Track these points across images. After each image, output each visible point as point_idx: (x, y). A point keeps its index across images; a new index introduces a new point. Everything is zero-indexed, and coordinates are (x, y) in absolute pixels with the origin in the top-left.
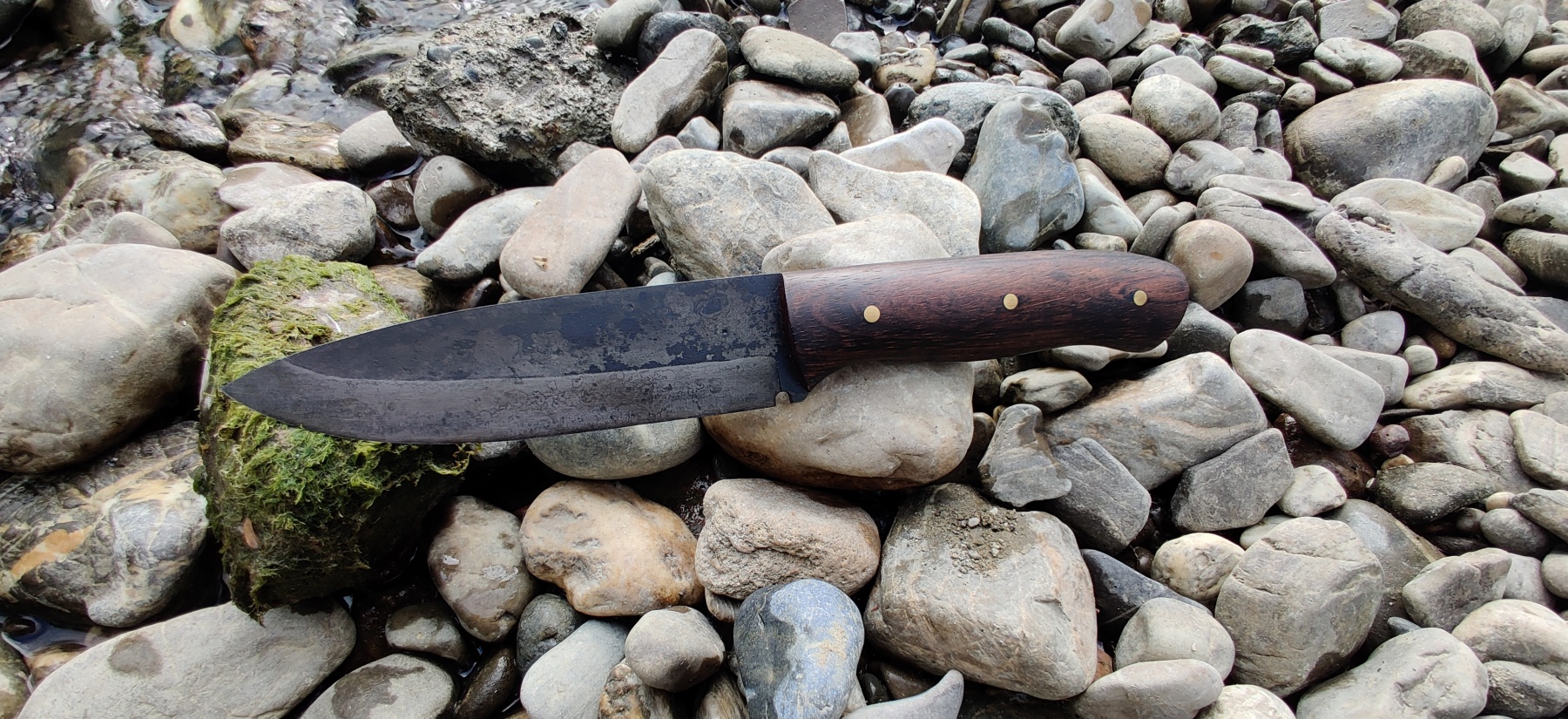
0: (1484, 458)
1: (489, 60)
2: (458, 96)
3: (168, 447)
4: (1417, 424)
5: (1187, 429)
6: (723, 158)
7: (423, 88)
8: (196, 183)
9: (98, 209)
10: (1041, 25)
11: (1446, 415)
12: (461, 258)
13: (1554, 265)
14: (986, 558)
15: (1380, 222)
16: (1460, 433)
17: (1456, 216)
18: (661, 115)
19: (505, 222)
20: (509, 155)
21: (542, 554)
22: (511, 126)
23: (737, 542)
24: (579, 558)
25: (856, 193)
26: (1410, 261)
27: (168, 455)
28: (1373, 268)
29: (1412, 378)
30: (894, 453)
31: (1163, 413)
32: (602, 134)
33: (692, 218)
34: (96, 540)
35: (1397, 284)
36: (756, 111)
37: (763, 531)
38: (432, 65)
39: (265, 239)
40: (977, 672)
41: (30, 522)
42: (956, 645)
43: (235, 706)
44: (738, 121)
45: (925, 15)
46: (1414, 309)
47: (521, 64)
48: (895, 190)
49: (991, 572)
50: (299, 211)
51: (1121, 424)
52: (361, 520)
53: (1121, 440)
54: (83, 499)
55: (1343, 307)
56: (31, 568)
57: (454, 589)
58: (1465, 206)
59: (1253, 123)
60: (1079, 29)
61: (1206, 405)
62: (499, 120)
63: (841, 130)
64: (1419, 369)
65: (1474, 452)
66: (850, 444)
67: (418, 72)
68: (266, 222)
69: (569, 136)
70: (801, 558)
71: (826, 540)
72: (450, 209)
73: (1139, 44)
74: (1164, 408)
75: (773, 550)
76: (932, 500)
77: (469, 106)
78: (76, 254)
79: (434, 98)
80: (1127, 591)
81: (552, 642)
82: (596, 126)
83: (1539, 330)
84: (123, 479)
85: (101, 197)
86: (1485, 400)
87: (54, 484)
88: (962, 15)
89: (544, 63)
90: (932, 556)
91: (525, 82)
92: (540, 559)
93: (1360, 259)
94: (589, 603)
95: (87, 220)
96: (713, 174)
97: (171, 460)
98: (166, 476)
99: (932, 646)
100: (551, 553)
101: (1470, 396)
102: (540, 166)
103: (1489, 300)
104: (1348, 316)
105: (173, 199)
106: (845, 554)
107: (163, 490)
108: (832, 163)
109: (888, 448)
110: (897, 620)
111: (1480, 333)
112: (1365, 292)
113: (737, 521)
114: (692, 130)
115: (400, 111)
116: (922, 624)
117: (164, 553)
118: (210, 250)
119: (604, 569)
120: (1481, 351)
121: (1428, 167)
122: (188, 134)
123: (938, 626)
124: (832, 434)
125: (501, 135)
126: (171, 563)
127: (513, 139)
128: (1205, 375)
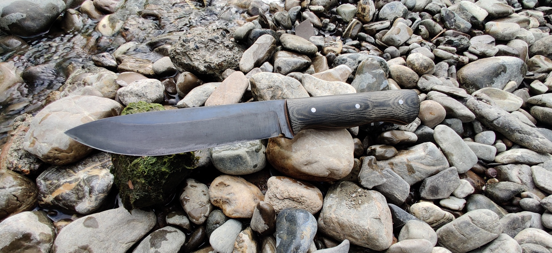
0: (521, 180)
1: (201, 43)
2: (192, 54)
3: (100, 159)
4: (500, 169)
5: (423, 167)
6: (276, 75)
7: (181, 51)
8: (109, 78)
9: (79, 85)
10: (377, 35)
11: (509, 166)
12: (191, 104)
13: (545, 117)
14: (357, 204)
15: (487, 102)
16: (513, 172)
17: (513, 100)
18: (255, 61)
19: (205, 93)
20: (207, 72)
21: (215, 197)
22: (208, 63)
23: (278, 196)
24: (228, 199)
25: (317, 87)
26: (496, 114)
27: (100, 161)
28: (484, 116)
29: (498, 153)
30: (329, 169)
31: (415, 161)
32: (236, 66)
33: (266, 93)
34: (79, 186)
35: (492, 122)
36: (285, 61)
37: (287, 193)
38: (185, 44)
39: (131, 96)
40: (354, 240)
41: (58, 180)
42: (347, 231)
43: (120, 240)
44: (279, 64)
45: (339, 31)
46: (498, 130)
47: (212, 44)
48: (329, 87)
49: (359, 209)
50: (142, 88)
51: (401, 164)
52: (164, 182)
53: (401, 169)
54: (74, 174)
55: (475, 129)
56: (58, 194)
57: (188, 207)
58: (516, 98)
59: (447, 69)
60: (389, 37)
61: (429, 159)
62: (204, 61)
63: (312, 68)
64: (500, 150)
65: (518, 178)
66: (315, 166)
67: (180, 46)
68: (132, 91)
69: (226, 67)
70: (298, 202)
71: (306, 196)
72: (187, 88)
73: (409, 42)
74: (415, 159)
75: (289, 199)
76: (340, 186)
77: (195, 57)
78: (74, 98)
79: (185, 54)
80: (402, 218)
81: (218, 225)
82: (234, 64)
83: (539, 139)
84: (86, 168)
85: (80, 81)
86: (522, 161)
87: (65, 169)
88: (351, 31)
89: (219, 44)
90: (339, 203)
91: (213, 50)
92: (216, 199)
93: (480, 113)
94: (231, 213)
95: (76, 88)
96: (273, 80)
97: (101, 163)
98: (100, 168)
99: (339, 232)
100: (219, 197)
101: (517, 160)
102: (216, 76)
103: (522, 128)
104: (477, 132)
105: (102, 82)
106: (312, 202)
107: (99, 172)
108: (309, 78)
109: (327, 167)
110: (328, 223)
111: (519, 139)
112: (482, 124)
113: (278, 189)
114: (265, 66)
115: (174, 57)
116: (336, 224)
117: (100, 191)
118: (113, 98)
119: (236, 203)
120: (520, 144)
121: (504, 85)
122: (106, 62)
123: (341, 225)
124: (309, 162)
125: (205, 66)
126: (102, 194)
127: (209, 67)
128: (428, 149)
